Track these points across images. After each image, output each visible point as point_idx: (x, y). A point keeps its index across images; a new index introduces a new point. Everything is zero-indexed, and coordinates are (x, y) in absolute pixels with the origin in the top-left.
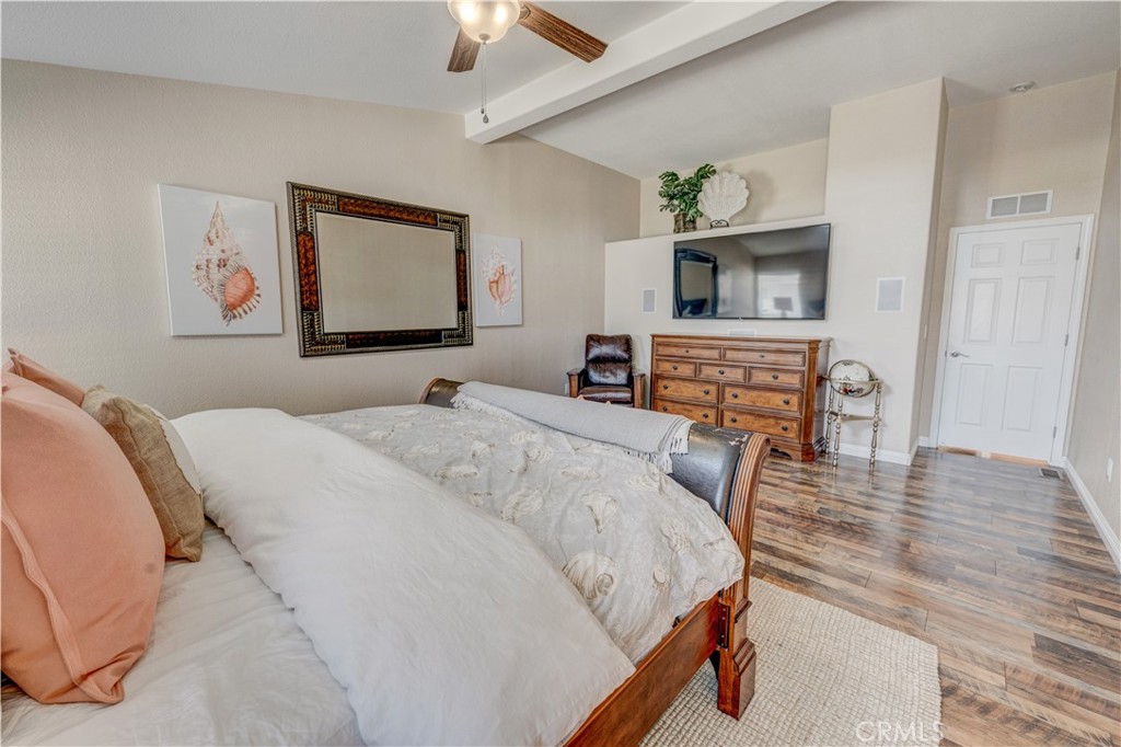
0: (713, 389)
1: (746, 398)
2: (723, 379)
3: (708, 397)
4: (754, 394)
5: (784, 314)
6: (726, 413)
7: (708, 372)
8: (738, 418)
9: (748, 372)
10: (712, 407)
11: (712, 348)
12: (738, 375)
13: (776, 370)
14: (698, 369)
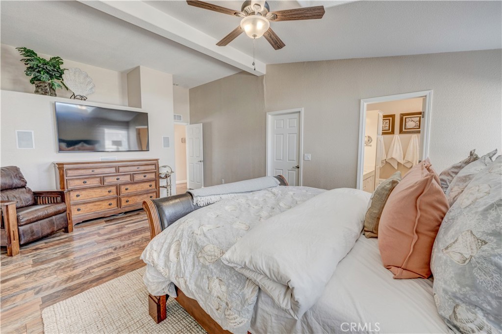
0: (113, 189)
1: (132, 189)
2: (119, 182)
3: (111, 194)
4: (137, 185)
5: (118, 148)
6: (122, 199)
7: (108, 180)
8: (130, 199)
9: (132, 176)
10: (114, 198)
11: (111, 167)
12: (127, 178)
13: (145, 173)
14: (102, 180)
